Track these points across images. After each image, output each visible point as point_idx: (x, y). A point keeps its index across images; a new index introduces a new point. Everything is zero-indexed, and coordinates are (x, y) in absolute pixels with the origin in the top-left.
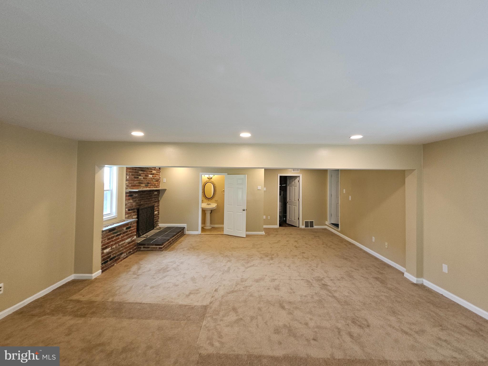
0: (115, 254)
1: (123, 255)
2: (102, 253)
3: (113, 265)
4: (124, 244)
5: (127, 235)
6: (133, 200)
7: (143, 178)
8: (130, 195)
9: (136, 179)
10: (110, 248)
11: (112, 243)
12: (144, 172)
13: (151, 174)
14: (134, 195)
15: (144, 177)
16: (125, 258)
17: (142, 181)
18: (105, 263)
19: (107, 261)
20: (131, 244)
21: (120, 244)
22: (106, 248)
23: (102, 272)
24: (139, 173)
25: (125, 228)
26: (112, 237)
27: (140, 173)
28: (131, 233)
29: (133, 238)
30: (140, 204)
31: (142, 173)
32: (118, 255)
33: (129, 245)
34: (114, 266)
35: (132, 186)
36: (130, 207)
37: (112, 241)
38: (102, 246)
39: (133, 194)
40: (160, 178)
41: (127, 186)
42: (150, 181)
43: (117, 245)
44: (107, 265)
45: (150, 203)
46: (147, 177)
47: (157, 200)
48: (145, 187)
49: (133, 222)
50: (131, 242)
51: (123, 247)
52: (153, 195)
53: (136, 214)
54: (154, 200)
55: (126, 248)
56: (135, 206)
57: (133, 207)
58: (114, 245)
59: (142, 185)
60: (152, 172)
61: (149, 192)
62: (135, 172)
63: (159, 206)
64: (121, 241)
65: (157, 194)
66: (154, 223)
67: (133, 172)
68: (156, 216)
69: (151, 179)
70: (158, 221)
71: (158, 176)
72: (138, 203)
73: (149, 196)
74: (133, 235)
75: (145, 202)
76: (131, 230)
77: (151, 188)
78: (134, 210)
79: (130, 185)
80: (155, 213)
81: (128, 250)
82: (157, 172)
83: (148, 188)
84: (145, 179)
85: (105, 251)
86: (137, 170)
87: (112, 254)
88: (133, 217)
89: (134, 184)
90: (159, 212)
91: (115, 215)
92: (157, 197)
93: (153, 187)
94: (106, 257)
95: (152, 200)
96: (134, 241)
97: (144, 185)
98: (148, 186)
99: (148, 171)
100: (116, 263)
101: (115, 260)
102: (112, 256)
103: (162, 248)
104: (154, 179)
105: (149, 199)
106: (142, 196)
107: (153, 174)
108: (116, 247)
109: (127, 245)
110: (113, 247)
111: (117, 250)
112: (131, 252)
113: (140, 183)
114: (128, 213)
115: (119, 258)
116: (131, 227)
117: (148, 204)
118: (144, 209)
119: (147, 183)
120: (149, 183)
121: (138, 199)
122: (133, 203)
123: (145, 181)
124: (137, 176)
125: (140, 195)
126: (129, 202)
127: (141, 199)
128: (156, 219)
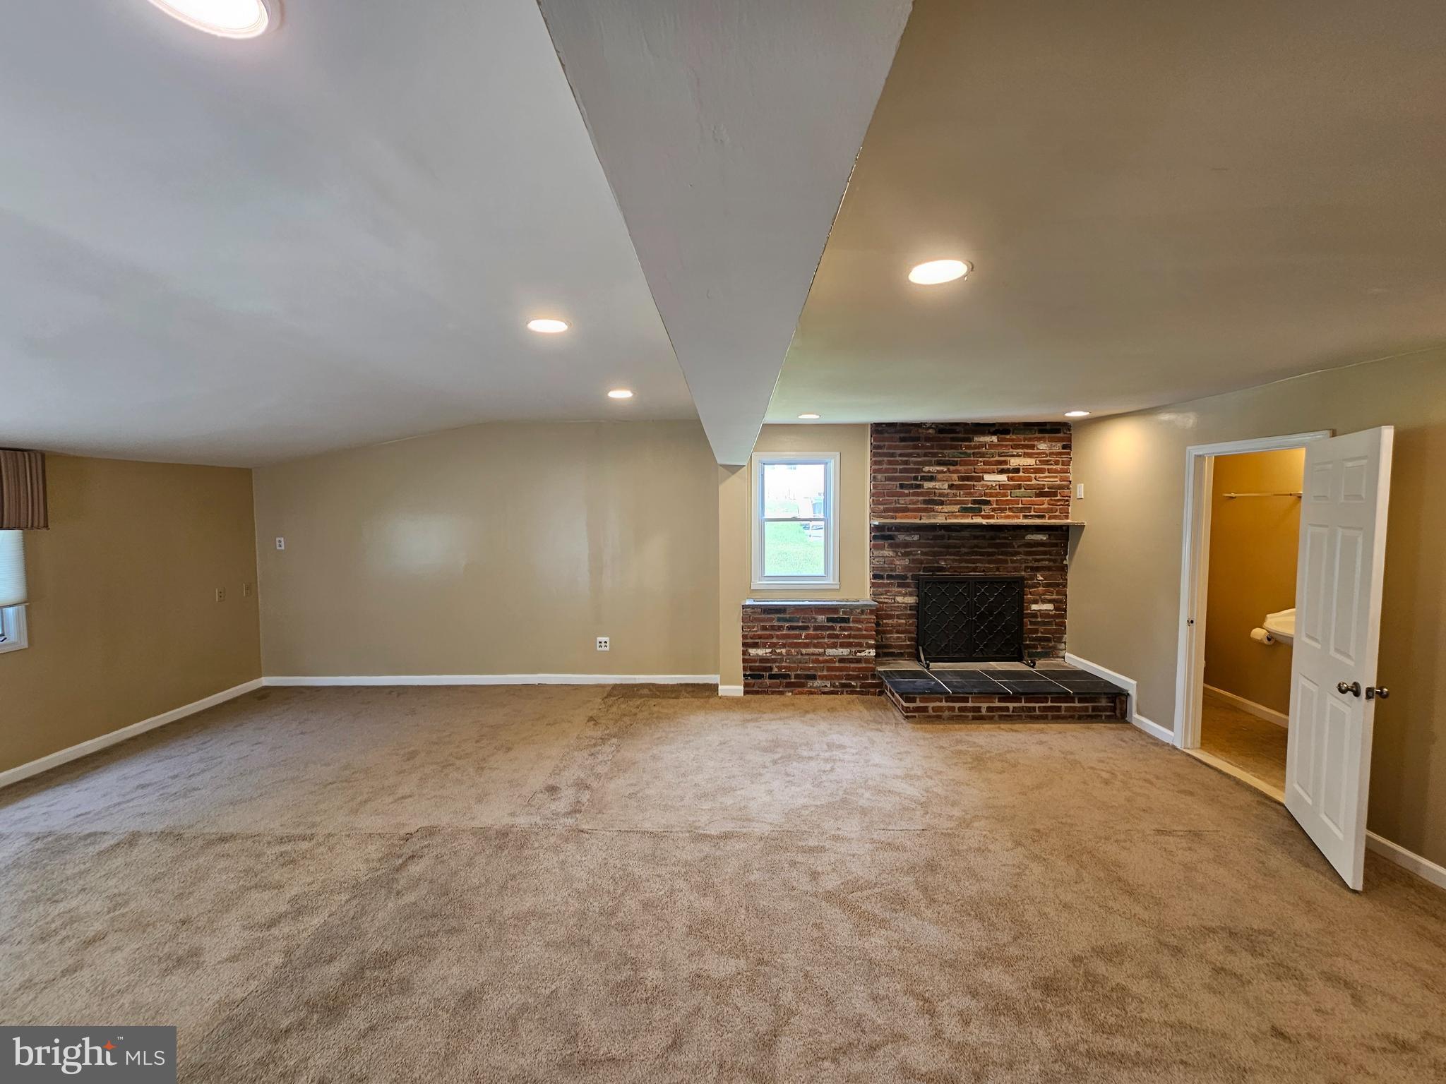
0: (785, 667)
1: (818, 683)
2: (744, 653)
3: (781, 691)
4: (819, 655)
5: (830, 636)
6: (897, 553)
7: (946, 486)
8: (882, 535)
9: (907, 491)
10: (770, 650)
11: (775, 640)
12: (952, 468)
13: (1002, 472)
14: (902, 537)
15: (955, 483)
16: (824, 693)
17: (947, 495)
18: (752, 676)
19: (761, 677)
20: (852, 665)
21: (804, 651)
22: (755, 645)
23: (746, 693)
24: (925, 472)
26: (780, 628)
27: (929, 472)
28: (849, 636)
29: (860, 652)
30: (936, 565)
31: (939, 472)
32: (797, 676)
33: (842, 665)
34: (783, 694)
35: (886, 510)
36: (883, 569)
37: (778, 637)
38: (744, 637)
39: (896, 533)
40: (1070, 481)
41: (873, 511)
42: (996, 495)
43: (793, 650)
44: (761, 683)
45: (998, 569)
46: (975, 483)
47: (1047, 563)
48: (963, 517)
49: (857, 607)
50: (851, 661)
51: (817, 661)
52: (1021, 542)
53: (912, 592)
54: (1026, 561)
55: (829, 669)
56: (906, 568)
57: (895, 571)
58: (780, 648)
59: (940, 507)
60: (1005, 462)
61: (992, 533)
62: (901, 471)
63: (1065, 586)
64: (806, 646)
65: (1048, 541)
66: (1028, 643)
67: (895, 470)
68: (1039, 620)
69: (1002, 486)
70: (1060, 640)
71: (1056, 477)
72: (921, 562)
73: (990, 546)
74: (860, 645)
75: (960, 561)
76: (850, 629)
77: (1001, 518)
78: (901, 580)
79: (882, 507)
80: (1034, 607)
81: (839, 678)
82: (1047, 462)
83: (978, 520)
84: (959, 487)
85: (753, 651)
86: (916, 463)
87: (776, 667)
88: (899, 599)
89: (899, 506)
90: (1061, 606)
91: (832, 581)
92: (1044, 553)
93: (1013, 517)
94: (757, 664)
95: (1013, 562)
96: (865, 663)
97: (956, 508)
98: (983, 513)
99: (981, 462)
100: (792, 692)
101: (789, 685)
102: (776, 670)
103: (907, 710)
104: (1019, 487)
105: (989, 554)
106: (946, 541)
107: (1017, 470)
108: (788, 654)
109: (835, 662)
110: (778, 651)
111: (795, 663)
112: (853, 686)
113: (933, 502)
114: (873, 585)
115: (803, 685)
116: (849, 619)
117: (984, 571)
118: (947, 582)
119: (975, 502)
120: (987, 503)
121: (924, 550)
122: (898, 558)
123: (962, 496)
124: (913, 481)
125: (935, 538)
126: (876, 553)
127: (936, 549)
128: (1042, 628)
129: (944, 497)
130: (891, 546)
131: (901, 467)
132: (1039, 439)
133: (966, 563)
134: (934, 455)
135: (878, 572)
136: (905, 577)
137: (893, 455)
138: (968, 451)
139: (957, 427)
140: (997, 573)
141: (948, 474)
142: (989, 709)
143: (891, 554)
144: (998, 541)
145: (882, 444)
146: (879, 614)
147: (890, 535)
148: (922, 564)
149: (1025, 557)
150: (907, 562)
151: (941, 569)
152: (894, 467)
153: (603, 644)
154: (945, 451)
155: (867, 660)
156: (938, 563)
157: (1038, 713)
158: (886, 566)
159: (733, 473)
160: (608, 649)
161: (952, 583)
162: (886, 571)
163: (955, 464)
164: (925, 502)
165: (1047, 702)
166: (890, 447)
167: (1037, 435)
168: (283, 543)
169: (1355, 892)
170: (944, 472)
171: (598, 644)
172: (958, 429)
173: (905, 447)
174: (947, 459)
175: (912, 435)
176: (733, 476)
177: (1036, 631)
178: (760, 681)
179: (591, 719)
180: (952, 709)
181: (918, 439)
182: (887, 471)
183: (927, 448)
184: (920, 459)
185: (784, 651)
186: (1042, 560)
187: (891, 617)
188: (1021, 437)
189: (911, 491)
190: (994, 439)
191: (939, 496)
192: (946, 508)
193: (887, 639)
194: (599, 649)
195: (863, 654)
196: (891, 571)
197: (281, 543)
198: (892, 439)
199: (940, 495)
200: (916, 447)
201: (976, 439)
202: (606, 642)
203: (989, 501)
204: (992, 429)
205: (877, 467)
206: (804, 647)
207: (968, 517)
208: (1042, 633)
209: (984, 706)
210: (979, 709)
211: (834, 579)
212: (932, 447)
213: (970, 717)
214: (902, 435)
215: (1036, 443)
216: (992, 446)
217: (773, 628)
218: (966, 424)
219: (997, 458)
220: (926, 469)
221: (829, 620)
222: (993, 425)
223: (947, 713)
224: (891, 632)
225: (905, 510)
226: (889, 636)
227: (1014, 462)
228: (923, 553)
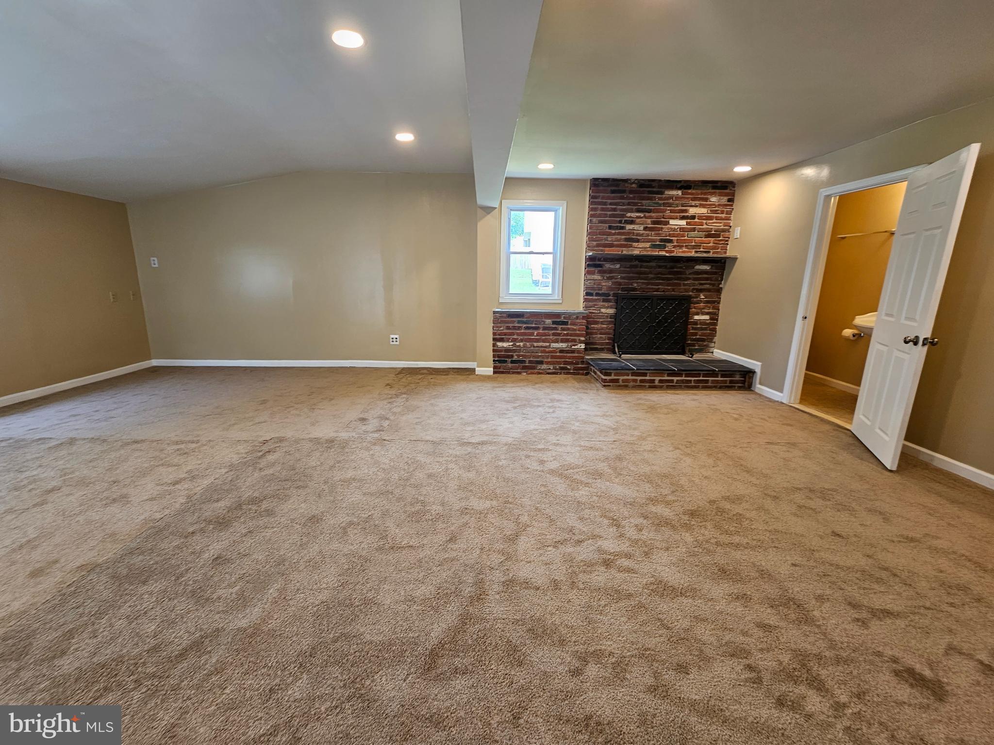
0: (522, 356)
1: (544, 366)
2: (494, 345)
3: (519, 372)
4: (546, 347)
5: (554, 334)
6: (603, 277)
7: (642, 228)
8: (593, 263)
9: (613, 231)
10: (512, 344)
11: (515, 337)
12: (647, 214)
13: (683, 218)
14: (608, 266)
15: (648, 226)
16: (549, 373)
17: (642, 235)
18: (500, 361)
19: (505, 362)
20: (569, 355)
21: (535, 344)
22: (502, 340)
23: (495, 372)
24: (627, 217)
25: (548, 321)
26: (519, 328)
27: (630, 217)
28: (567, 335)
29: (574, 345)
30: (630, 286)
31: (638, 217)
32: (530, 362)
33: (561, 354)
34: (520, 374)
35: (598, 245)
36: (593, 288)
37: (518, 334)
38: (494, 334)
39: (603, 262)
40: (731, 227)
41: (588, 246)
42: (677, 236)
43: (528, 344)
44: (505, 366)
45: (673, 290)
46: (663, 226)
47: (708, 286)
48: (652, 251)
49: (574, 314)
50: (567, 352)
51: (544, 352)
52: (691, 271)
53: (611, 305)
54: (694, 285)
55: (552, 357)
56: (610, 288)
57: (601, 290)
58: (519, 342)
59: (637, 244)
60: (686, 211)
61: (671, 264)
62: (611, 216)
63: (719, 303)
64: (537, 341)
65: (710, 270)
66: (689, 342)
67: (606, 215)
68: (699, 326)
69: (682, 229)
70: (711, 341)
71: (721, 223)
72: (620, 284)
73: (670, 273)
74: (574, 341)
75: (648, 284)
76: (568, 329)
77: (679, 252)
78: (605, 297)
79: (595, 243)
80: (696, 317)
81: (559, 363)
82: (715, 212)
83: (663, 253)
84: (651, 229)
85: (500, 344)
86: (622, 210)
87: (516, 355)
88: (603, 310)
89: (606, 242)
90: (714, 317)
91: (557, 297)
92: (707, 279)
93: (688, 252)
94: (503, 353)
95: (685, 285)
96: (578, 353)
97: (648, 245)
98: (666, 249)
99: (669, 210)
100: (526, 372)
101: (524, 368)
102: (516, 357)
103: (605, 381)
104: (694, 230)
105: (668, 279)
106: (639, 269)
107: (693, 217)
108: (524, 346)
109: (557, 352)
110: (518, 344)
111: (529, 353)
112: (569, 369)
113: (632, 239)
114: (586, 300)
115: (534, 368)
116: (567, 322)
117: (663, 291)
118: (637, 299)
119: (661, 241)
120: (670, 241)
121: (623, 275)
122: (604, 281)
123: (653, 236)
124: (618, 224)
125: (631, 267)
126: (589, 277)
127: (631, 275)
128: (700, 332)
129: (640, 236)
130: (599, 272)
131: (611, 213)
132: (712, 194)
133: (652, 285)
134: (635, 204)
135: (590, 291)
136: (609, 295)
137: (605, 204)
138: (660, 202)
139: (652, 183)
140: (673, 293)
141: (644, 219)
142: (661, 381)
143: (599, 278)
144: (675, 270)
145: (597, 194)
146: (589, 320)
147: (600, 264)
148: (620, 285)
149: (693, 282)
150: (610, 283)
151: (634, 289)
152: (606, 212)
153: (394, 340)
154: (643, 202)
155: (579, 351)
156: (632, 285)
157: (693, 384)
158: (595, 286)
159: (489, 213)
160: (398, 343)
161: (641, 299)
162: (595, 290)
163: (649, 211)
164: (626, 240)
165: (700, 377)
166: (603, 198)
167: (710, 191)
168: (156, 262)
169: (891, 471)
170: (642, 218)
171: (392, 340)
172: (654, 184)
173: (613, 198)
174: (644, 207)
175: (620, 188)
176: (489, 217)
177: (696, 334)
178: (505, 364)
179: (388, 385)
180: (635, 381)
181: (624, 191)
182: (600, 216)
183: (631, 198)
184: (624, 207)
185: (522, 344)
186: (705, 284)
187: (596, 323)
188: (699, 192)
189: (617, 231)
190: (679, 193)
191: (636, 236)
192: (641, 245)
193: (593, 338)
194: (392, 343)
195: (576, 347)
196: (599, 290)
197: (155, 262)
198: (605, 191)
199: (638, 235)
200: (622, 198)
201: (666, 192)
202: (396, 338)
203: (672, 240)
204: (679, 185)
205: (592, 213)
206: (535, 342)
207: (656, 251)
208: (700, 336)
209: (657, 379)
210: (653, 381)
211: (558, 296)
212: (634, 198)
213: (647, 387)
214: (613, 188)
215: (709, 196)
216: (678, 198)
217: (514, 328)
218: (660, 181)
219: (680, 208)
220: (629, 215)
221: (554, 323)
222: (680, 181)
223: (631, 384)
224: (596, 334)
225: (611, 246)
226: (594, 336)
227: (692, 211)
228: (622, 278)
